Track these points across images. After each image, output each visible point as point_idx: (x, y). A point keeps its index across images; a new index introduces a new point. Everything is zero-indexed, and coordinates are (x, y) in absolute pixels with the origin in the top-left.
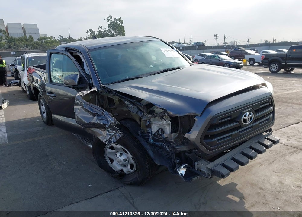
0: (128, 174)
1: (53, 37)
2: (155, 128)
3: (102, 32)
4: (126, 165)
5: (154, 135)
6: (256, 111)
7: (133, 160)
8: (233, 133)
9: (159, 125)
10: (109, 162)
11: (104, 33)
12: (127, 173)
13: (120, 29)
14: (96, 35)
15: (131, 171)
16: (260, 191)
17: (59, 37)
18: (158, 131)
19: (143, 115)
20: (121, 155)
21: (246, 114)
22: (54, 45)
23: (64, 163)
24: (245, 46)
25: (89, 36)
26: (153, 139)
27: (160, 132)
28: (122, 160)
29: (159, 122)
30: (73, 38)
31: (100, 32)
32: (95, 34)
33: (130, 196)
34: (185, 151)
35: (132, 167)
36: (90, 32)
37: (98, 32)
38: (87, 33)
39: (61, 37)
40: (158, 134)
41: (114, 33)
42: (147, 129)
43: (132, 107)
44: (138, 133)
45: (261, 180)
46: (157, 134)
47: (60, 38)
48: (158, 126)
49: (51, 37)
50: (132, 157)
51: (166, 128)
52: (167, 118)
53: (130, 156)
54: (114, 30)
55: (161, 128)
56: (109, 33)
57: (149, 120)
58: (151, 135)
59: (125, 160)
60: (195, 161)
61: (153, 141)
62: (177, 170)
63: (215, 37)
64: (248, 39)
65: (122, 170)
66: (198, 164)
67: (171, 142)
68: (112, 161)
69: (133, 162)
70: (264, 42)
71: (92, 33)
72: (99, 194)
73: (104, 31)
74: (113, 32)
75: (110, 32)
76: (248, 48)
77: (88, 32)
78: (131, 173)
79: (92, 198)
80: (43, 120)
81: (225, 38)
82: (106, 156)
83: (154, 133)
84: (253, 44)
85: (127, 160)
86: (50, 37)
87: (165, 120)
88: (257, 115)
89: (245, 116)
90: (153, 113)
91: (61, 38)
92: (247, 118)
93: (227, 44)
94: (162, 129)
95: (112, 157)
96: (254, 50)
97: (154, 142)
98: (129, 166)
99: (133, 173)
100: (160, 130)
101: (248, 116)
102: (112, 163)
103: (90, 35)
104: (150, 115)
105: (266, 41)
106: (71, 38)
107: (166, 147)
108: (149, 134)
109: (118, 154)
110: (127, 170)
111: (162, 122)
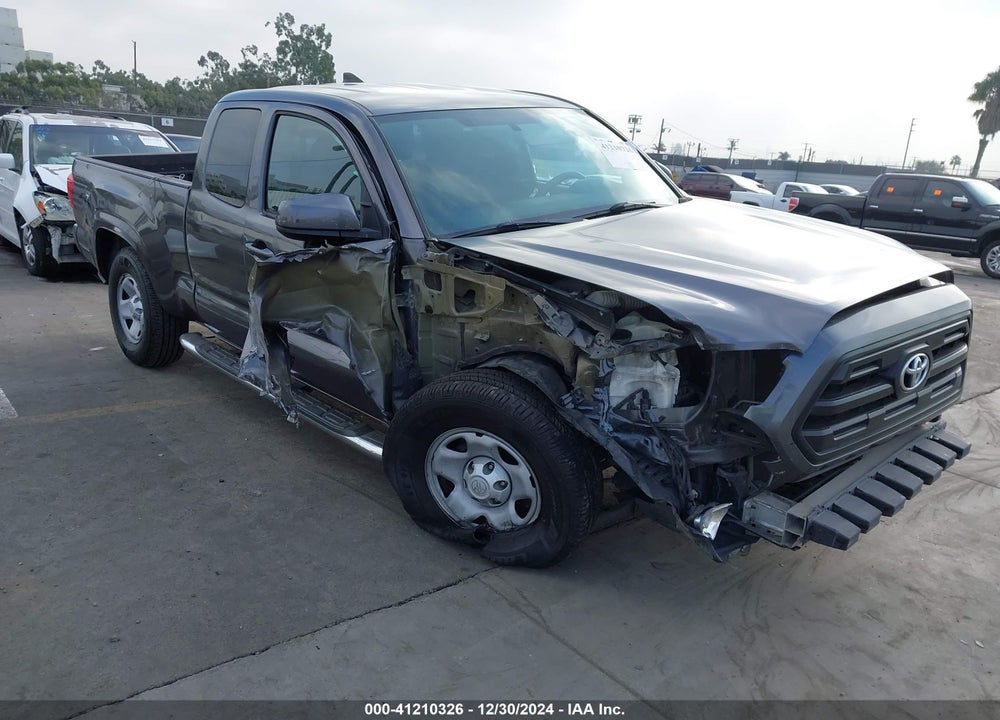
0: (504, 531)
1: (76, 64)
2: (620, 389)
3: (255, 66)
4: (499, 502)
5: (617, 409)
6: (936, 354)
7: (534, 485)
8: (873, 415)
9: (637, 380)
10: (436, 490)
11: (261, 70)
12: (502, 528)
13: (321, 63)
14: (231, 74)
15: (519, 521)
16: (910, 595)
17: (95, 69)
18: (632, 397)
19: (592, 344)
20: (488, 469)
21: (913, 362)
22: (78, 95)
23: (259, 493)
24: (725, 164)
25: (207, 74)
26: (613, 423)
27: (636, 401)
28: (491, 485)
29: (639, 369)
30: (148, 78)
31: (246, 65)
32: (230, 70)
33: (524, 602)
34: (716, 466)
35: (522, 507)
36: (211, 63)
37: (240, 65)
38: (199, 63)
39: (103, 66)
40: (632, 407)
41: (295, 76)
42: (597, 390)
43: (555, 315)
44: (562, 401)
45: (901, 564)
46: (625, 407)
47: (98, 70)
48: (634, 382)
49: (69, 63)
50: (531, 478)
51: (662, 391)
52: (669, 359)
53: (523, 471)
54: (297, 66)
55: (642, 389)
56: (281, 74)
57: (612, 360)
58: (606, 408)
59: (499, 485)
60: (745, 499)
61: (611, 429)
62: (698, 520)
63: (632, 126)
64: (732, 143)
65: (482, 519)
66: (753, 507)
67: (675, 433)
68: (447, 486)
69: (530, 491)
70: (776, 157)
71: (216, 65)
72: (420, 592)
73: (261, 62)
74: (293, 70)
75: (285, 69)
76: (736, 171)
77: (202, 62)
78: (515, 529)
79: (400, 604)
80: (125, 350)
81: (662, 131)
82: (429, 471)
83: (614, 403)
84: (751, 158)
85: (505, 487)
86: (64, 63)
87: (664, 364)
88: (936, 364)
89: (911, 366)
90: (625, 340)
91: (103, 72)
92: (915, 370)
93: (664, 150)
94: (645, 394)
95: (451, 474)
96: (751, 176)
97: (616, 430)
98: (512, 506)
99: (525, 526)
100: (639, 396)
101: (918, 366)
102: (447, 495)
103: (210, 72)
104: (617, 346)
105: (784, 156)
106: (140, 75)
107: (653, 448)
108: (599, 407)
109: (479, 468)
110: (503, 517)
111: (648, 370)
